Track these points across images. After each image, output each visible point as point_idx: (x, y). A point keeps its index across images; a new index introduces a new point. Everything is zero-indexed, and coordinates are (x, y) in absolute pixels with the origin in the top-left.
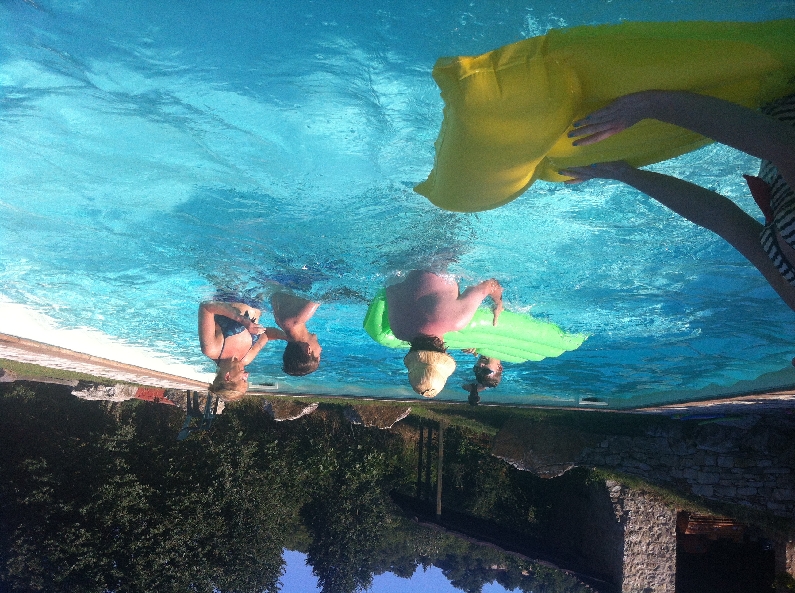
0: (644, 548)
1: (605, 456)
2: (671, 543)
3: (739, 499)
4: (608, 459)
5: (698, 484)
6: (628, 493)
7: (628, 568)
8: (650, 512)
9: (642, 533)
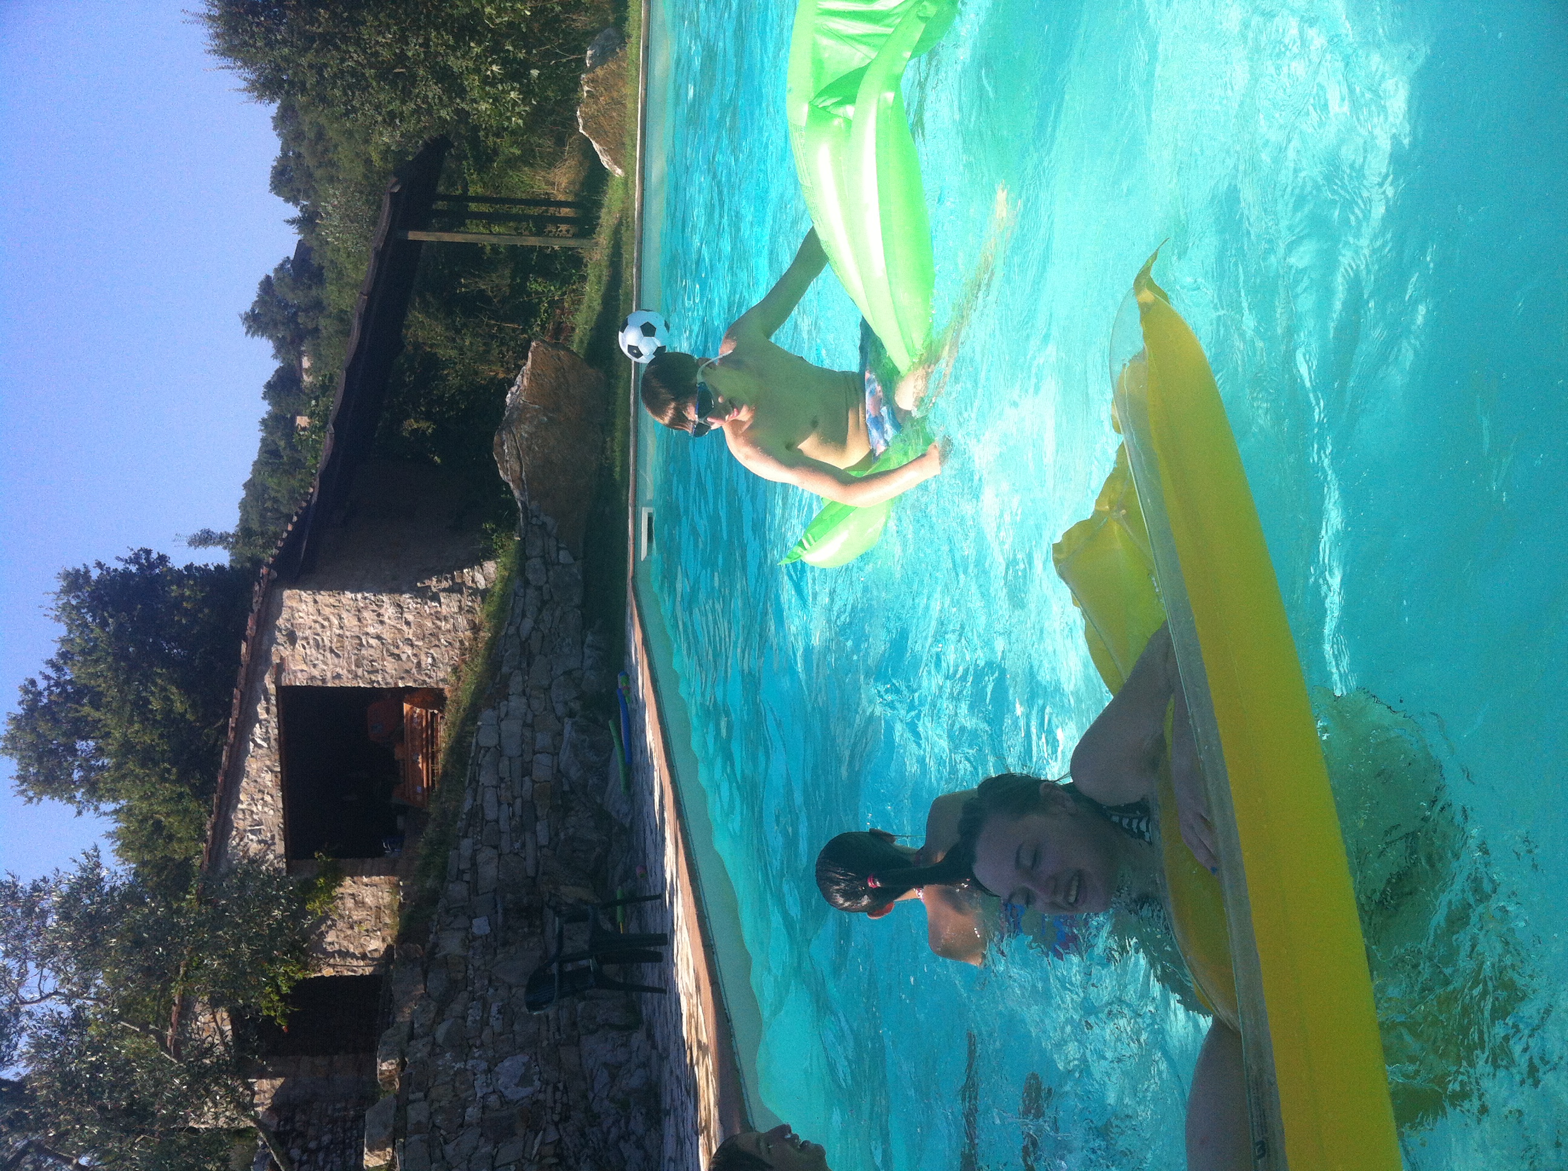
0: (371, 630)
1: (543, 557)
2: (384, 678)
3: (475, 791)
4: (536, 562)
5: (500, 720)
6: (473, 601)
7: (332, 600)
8: (439, 640)
9: (399, 626)
